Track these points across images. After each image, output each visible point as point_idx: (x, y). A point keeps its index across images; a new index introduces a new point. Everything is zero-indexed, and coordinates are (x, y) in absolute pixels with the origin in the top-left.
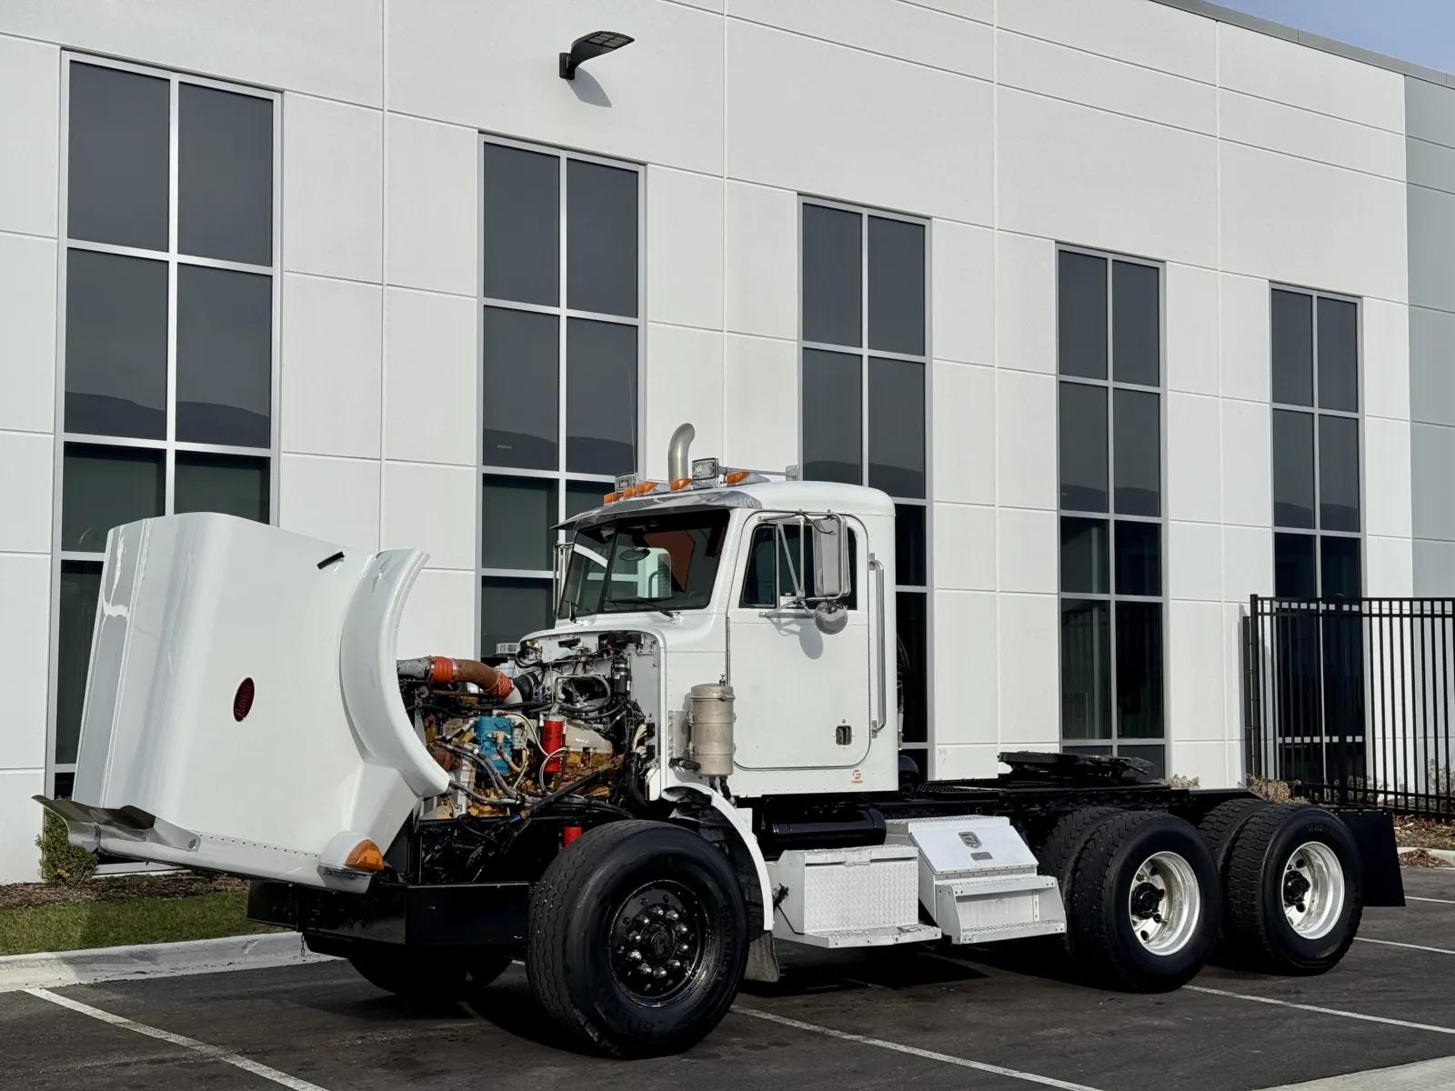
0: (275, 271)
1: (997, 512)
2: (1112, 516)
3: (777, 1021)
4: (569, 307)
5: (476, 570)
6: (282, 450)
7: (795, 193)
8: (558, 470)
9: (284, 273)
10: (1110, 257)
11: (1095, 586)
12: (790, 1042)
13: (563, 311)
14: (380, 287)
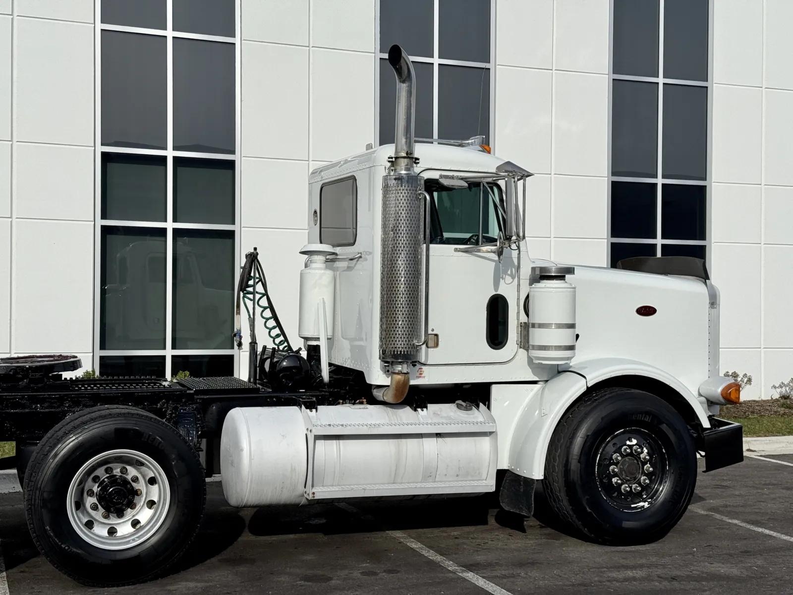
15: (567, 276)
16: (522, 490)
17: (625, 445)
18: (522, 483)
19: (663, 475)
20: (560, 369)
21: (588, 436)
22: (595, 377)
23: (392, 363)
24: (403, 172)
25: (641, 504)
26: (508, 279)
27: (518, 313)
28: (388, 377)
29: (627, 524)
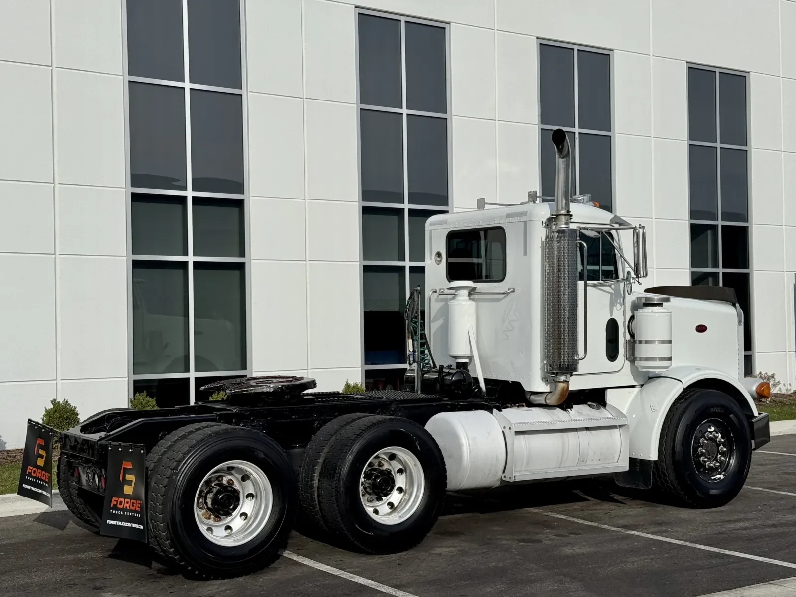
0: (243, 92)
1: (654, 222)
2: (720, 223)
3: (568, 519)
4: (408, 108)
5: (360, 262)
6: (251, 195)
7: (536, 38)
8: (404, 203)
9: (249, 93)
10: (718, 70)
11: (710, 263)
12: (581, 532)
13: (405, 111)
14: (302, 99)
15: (665, 304)
16: (638, 470)
17: (708, 432)
18: (638, 464)
19: (731, 453)
20: (651, 375)
21: (687, 425)
22: (688, 380)
23: (557, 374)
24: (563, 226)
25: (718, 476)
26: (618, 306)
27: (625, 333)
28: (547, 385)
29: (714, 492)
